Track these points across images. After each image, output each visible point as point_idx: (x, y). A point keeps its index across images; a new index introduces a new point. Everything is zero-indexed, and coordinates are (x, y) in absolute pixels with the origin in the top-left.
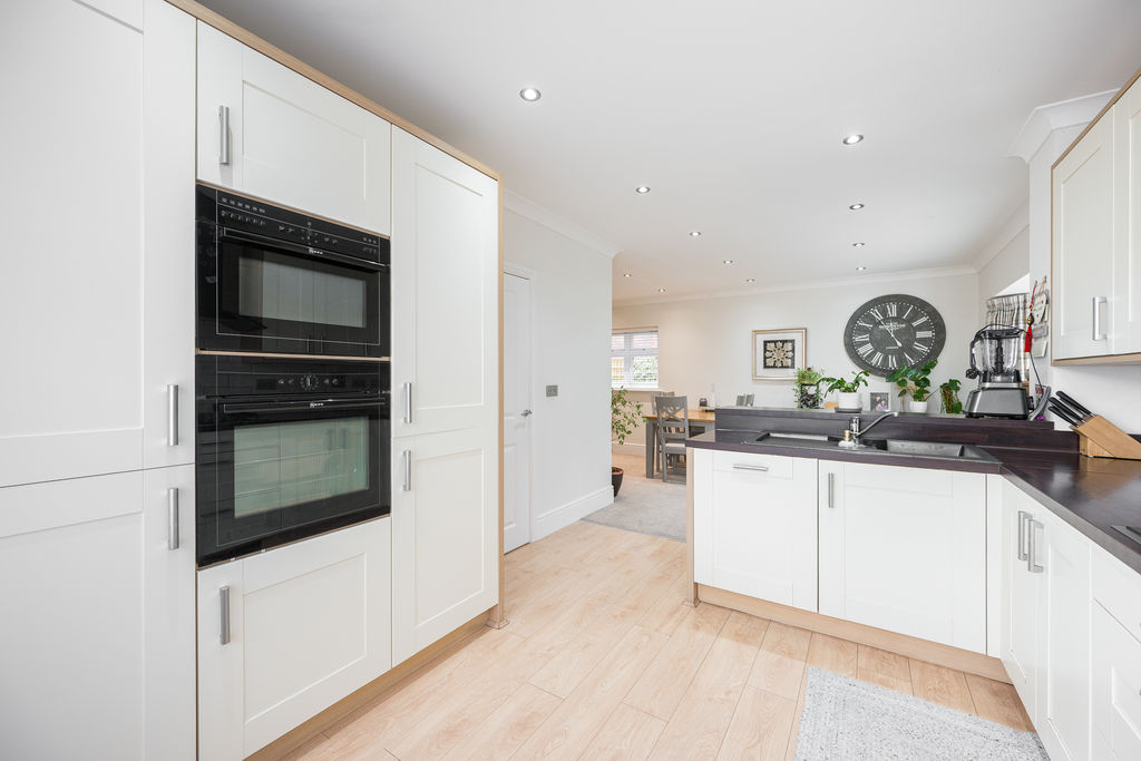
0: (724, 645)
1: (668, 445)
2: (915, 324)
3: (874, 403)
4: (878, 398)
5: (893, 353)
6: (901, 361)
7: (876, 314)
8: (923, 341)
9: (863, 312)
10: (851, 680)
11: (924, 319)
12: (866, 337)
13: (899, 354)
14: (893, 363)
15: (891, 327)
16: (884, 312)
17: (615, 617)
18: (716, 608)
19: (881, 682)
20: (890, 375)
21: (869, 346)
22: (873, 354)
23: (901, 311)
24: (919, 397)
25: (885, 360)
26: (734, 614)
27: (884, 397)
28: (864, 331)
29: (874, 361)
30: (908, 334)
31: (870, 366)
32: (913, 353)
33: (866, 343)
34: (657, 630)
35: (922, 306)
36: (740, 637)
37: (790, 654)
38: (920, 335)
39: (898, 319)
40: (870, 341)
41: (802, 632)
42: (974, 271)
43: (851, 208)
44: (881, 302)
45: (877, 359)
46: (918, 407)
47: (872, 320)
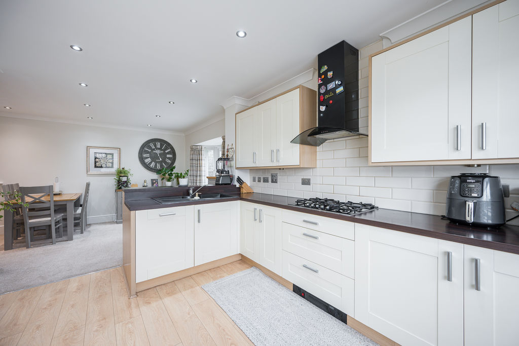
0: (168, 300)
1: (30, 221)
2: (166, 152)
3: (153, 184)
4: (154, 181)
5: (159, 162)
6: (162, 166)
7: (152, 145)
8: (169, 158)
9: (146, 144)
10: (214, 282)
11: (169, 150)
12: (148, 155)
13: (161, 163)
14: (158, 167)
15: (158, 152)
16: (155, 145)
17: (97, 331)
18: (148, 291)
19: (220, 277)
20: (158, 172)
21: (149, 159)
22: (151, 163)
23: (161, 146)
24: (169, 180)
25: (156, 165)
26: (157, 288)
27: (156, 180)
28: (147, 152)
29: (151, 166)
30: (164, 155)
31: (150, 167)
32: (166, 163)
33: (148, 158)
34: (131, 318)
35: (169, 145)
36: (169, 294)
37: (192, 287)
38: (168, 156)
39: (160, 149)
40: (150, 157)
41: (188, 278)
42: (184, 135)
43: (170, 102)
44: (154, 141)
45: (153, 165)
46: (169, 184)
47: (150, 148)
